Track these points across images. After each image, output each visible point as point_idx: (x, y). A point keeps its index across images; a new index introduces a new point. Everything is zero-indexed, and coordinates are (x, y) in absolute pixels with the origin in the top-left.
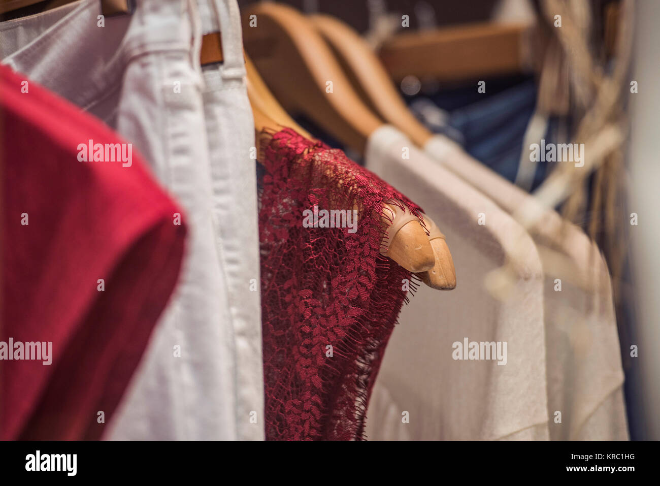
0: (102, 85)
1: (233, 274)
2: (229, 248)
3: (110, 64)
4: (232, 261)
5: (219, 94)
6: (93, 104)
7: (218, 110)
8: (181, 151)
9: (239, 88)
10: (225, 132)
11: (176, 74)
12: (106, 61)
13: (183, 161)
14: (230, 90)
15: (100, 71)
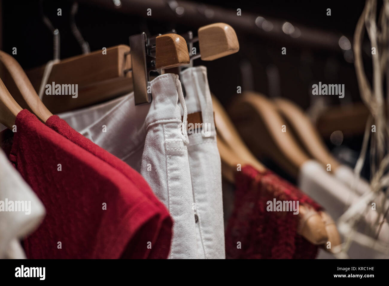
0: (136, 142)
1: (209, 247)
2: (206, 232)
3: (140, 131)
4: (208, 239)
5: (200, 146)
6: (132, 153)
7: (200, 155)
8: (176, 178)
9: (212, 142)
10: (204, 167)
11: (173, 136)
12: (138, 129)
13: (176, 183)
14: (207, 143)
15: (136, 134)
